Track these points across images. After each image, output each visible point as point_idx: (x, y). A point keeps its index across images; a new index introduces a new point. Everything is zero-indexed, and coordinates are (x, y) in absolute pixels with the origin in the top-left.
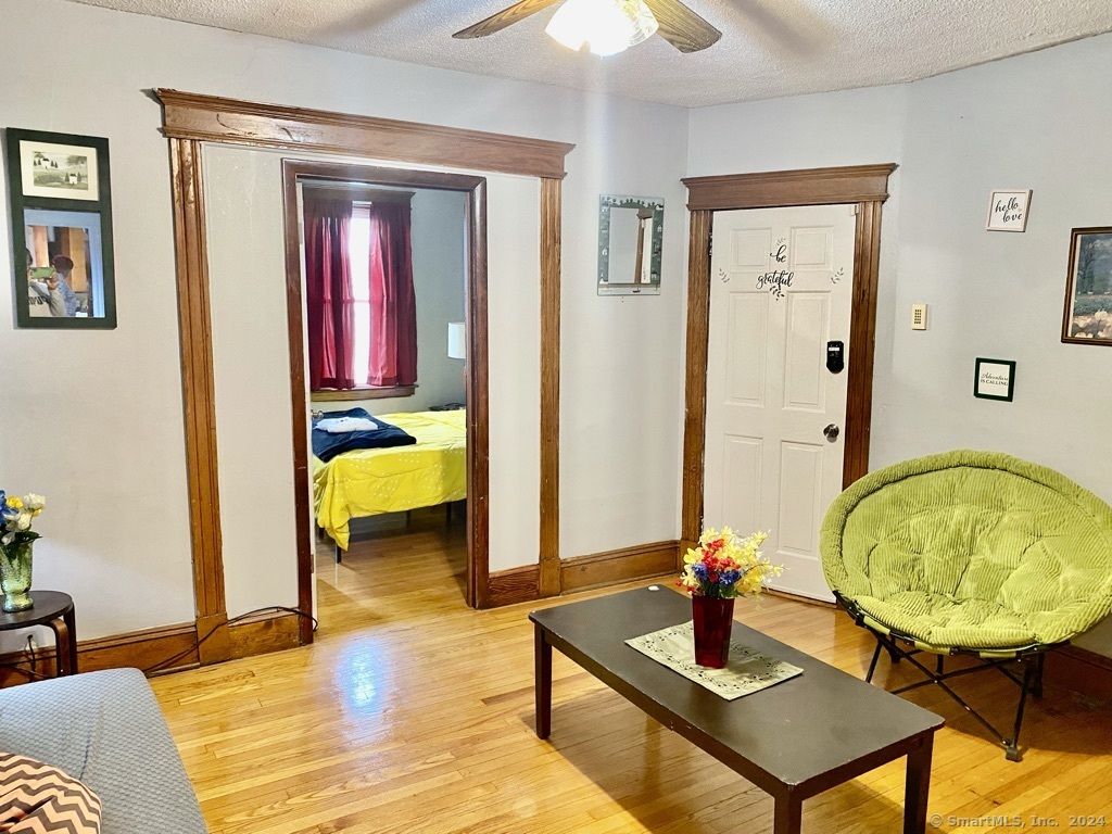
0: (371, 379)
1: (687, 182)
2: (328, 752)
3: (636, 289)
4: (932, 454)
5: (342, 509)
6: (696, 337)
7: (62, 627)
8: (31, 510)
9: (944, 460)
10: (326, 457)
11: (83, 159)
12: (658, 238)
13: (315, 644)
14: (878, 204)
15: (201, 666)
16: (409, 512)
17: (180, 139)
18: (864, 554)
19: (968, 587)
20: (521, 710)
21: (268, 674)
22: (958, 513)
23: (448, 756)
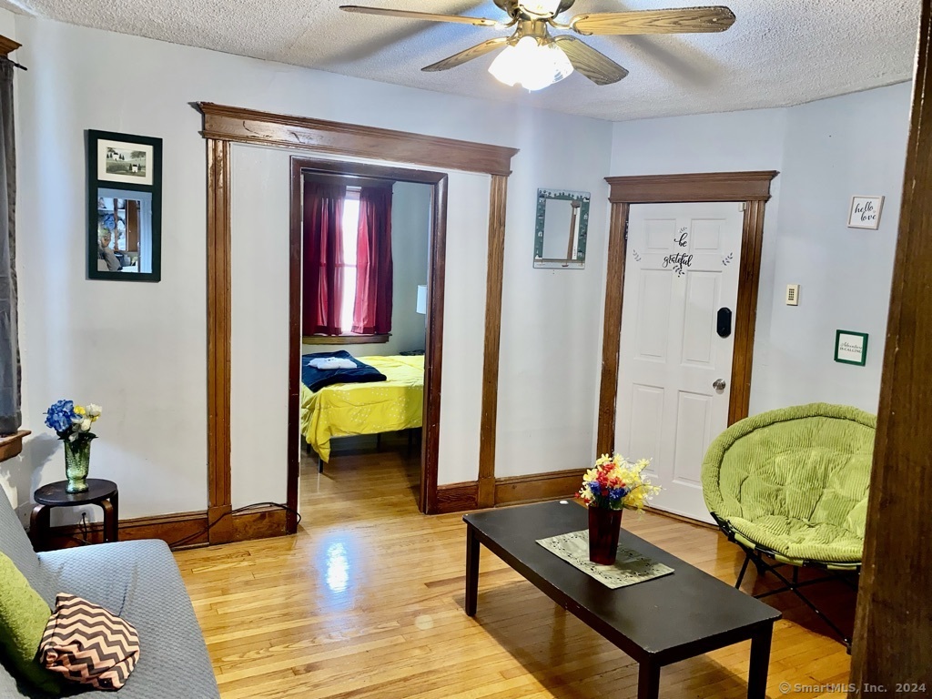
0: (355, 328)
1: (609, 180)
2: (302, 615)
3: (565, 264)
4: (795, 405)
5: (326, 430)
6: (612, 304)
7: (108, 506)
8: (91, 416)
9: (804, 410)
10: (315, 388)
11: (143, 154)
12: (584, 224)
13: (298, 534)
14: (762, 203)
15: (210, 545)
16: (379, 435)
17: (215, 140)
18: (737, 484)
19: (820, 514)
20: (455, 593)
21: (261, 554)
22: (814, 454)
23: (395, 624)
